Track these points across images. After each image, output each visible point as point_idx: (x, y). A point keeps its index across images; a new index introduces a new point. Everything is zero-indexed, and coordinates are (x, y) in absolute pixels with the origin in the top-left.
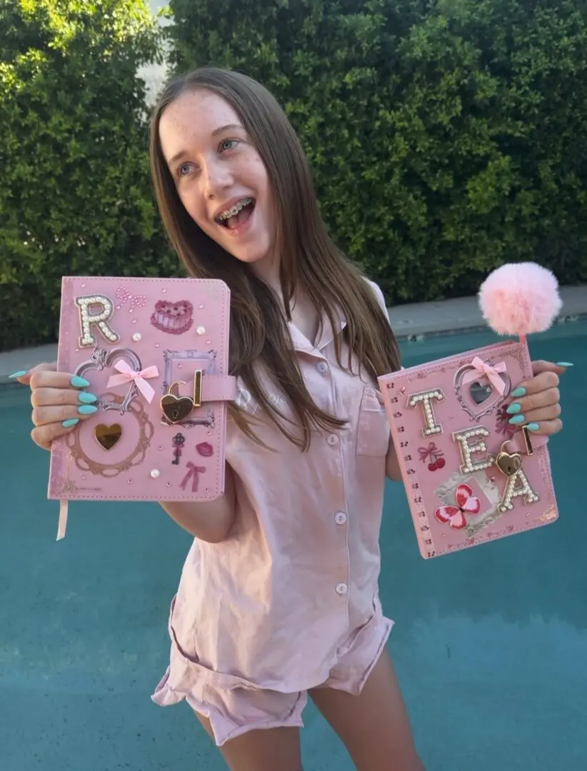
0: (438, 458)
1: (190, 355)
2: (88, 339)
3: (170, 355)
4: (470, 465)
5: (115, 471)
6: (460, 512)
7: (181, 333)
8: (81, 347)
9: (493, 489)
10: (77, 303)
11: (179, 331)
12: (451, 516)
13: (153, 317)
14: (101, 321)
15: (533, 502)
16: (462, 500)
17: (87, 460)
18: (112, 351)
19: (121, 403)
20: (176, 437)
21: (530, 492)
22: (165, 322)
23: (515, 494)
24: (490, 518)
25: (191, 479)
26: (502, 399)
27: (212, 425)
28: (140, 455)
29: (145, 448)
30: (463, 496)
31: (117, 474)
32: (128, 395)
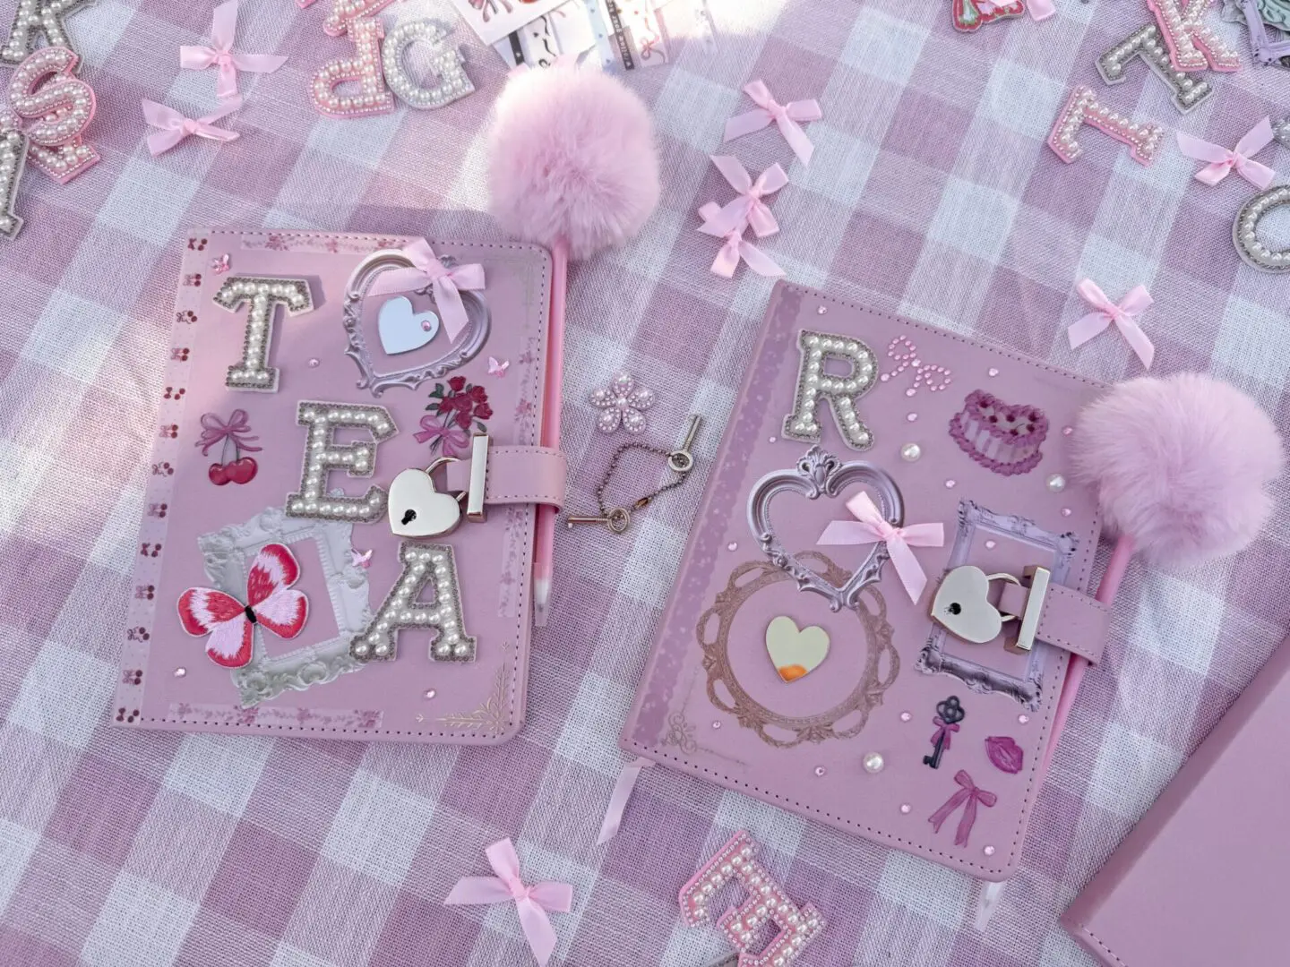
0: (244, 454)
1: (1019, 528)
2: (806, 423)
3: (973, 513)
4: (311, 494)
5: (790, 736)
6: (243, 617)
7: (1008, 474)
8: (784, 436)
9: (355, 585)
10: (803, 342)
11: (1008, 469)
12: (217, 619)
13: (957, 419)
14: (844, 394)
15: (452, 656)
16: (260, 585)
17: (735, 689)
18: (847, 465)
19: (840, 586)
20: (947, 704)
21: (450, 624)
22: (981, 438)
23: (407, 616)
24: (321, 667)
25: (958, 814)
26: (456, 361)
27: (1034, 702)
28: (853, 718)
29: (870, 704)
30: (266, 576)
31: (793, 744)
32: (860, 570)
